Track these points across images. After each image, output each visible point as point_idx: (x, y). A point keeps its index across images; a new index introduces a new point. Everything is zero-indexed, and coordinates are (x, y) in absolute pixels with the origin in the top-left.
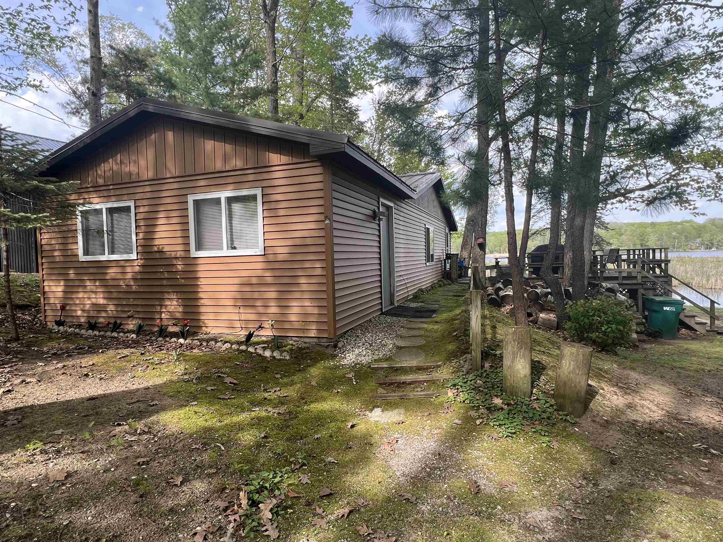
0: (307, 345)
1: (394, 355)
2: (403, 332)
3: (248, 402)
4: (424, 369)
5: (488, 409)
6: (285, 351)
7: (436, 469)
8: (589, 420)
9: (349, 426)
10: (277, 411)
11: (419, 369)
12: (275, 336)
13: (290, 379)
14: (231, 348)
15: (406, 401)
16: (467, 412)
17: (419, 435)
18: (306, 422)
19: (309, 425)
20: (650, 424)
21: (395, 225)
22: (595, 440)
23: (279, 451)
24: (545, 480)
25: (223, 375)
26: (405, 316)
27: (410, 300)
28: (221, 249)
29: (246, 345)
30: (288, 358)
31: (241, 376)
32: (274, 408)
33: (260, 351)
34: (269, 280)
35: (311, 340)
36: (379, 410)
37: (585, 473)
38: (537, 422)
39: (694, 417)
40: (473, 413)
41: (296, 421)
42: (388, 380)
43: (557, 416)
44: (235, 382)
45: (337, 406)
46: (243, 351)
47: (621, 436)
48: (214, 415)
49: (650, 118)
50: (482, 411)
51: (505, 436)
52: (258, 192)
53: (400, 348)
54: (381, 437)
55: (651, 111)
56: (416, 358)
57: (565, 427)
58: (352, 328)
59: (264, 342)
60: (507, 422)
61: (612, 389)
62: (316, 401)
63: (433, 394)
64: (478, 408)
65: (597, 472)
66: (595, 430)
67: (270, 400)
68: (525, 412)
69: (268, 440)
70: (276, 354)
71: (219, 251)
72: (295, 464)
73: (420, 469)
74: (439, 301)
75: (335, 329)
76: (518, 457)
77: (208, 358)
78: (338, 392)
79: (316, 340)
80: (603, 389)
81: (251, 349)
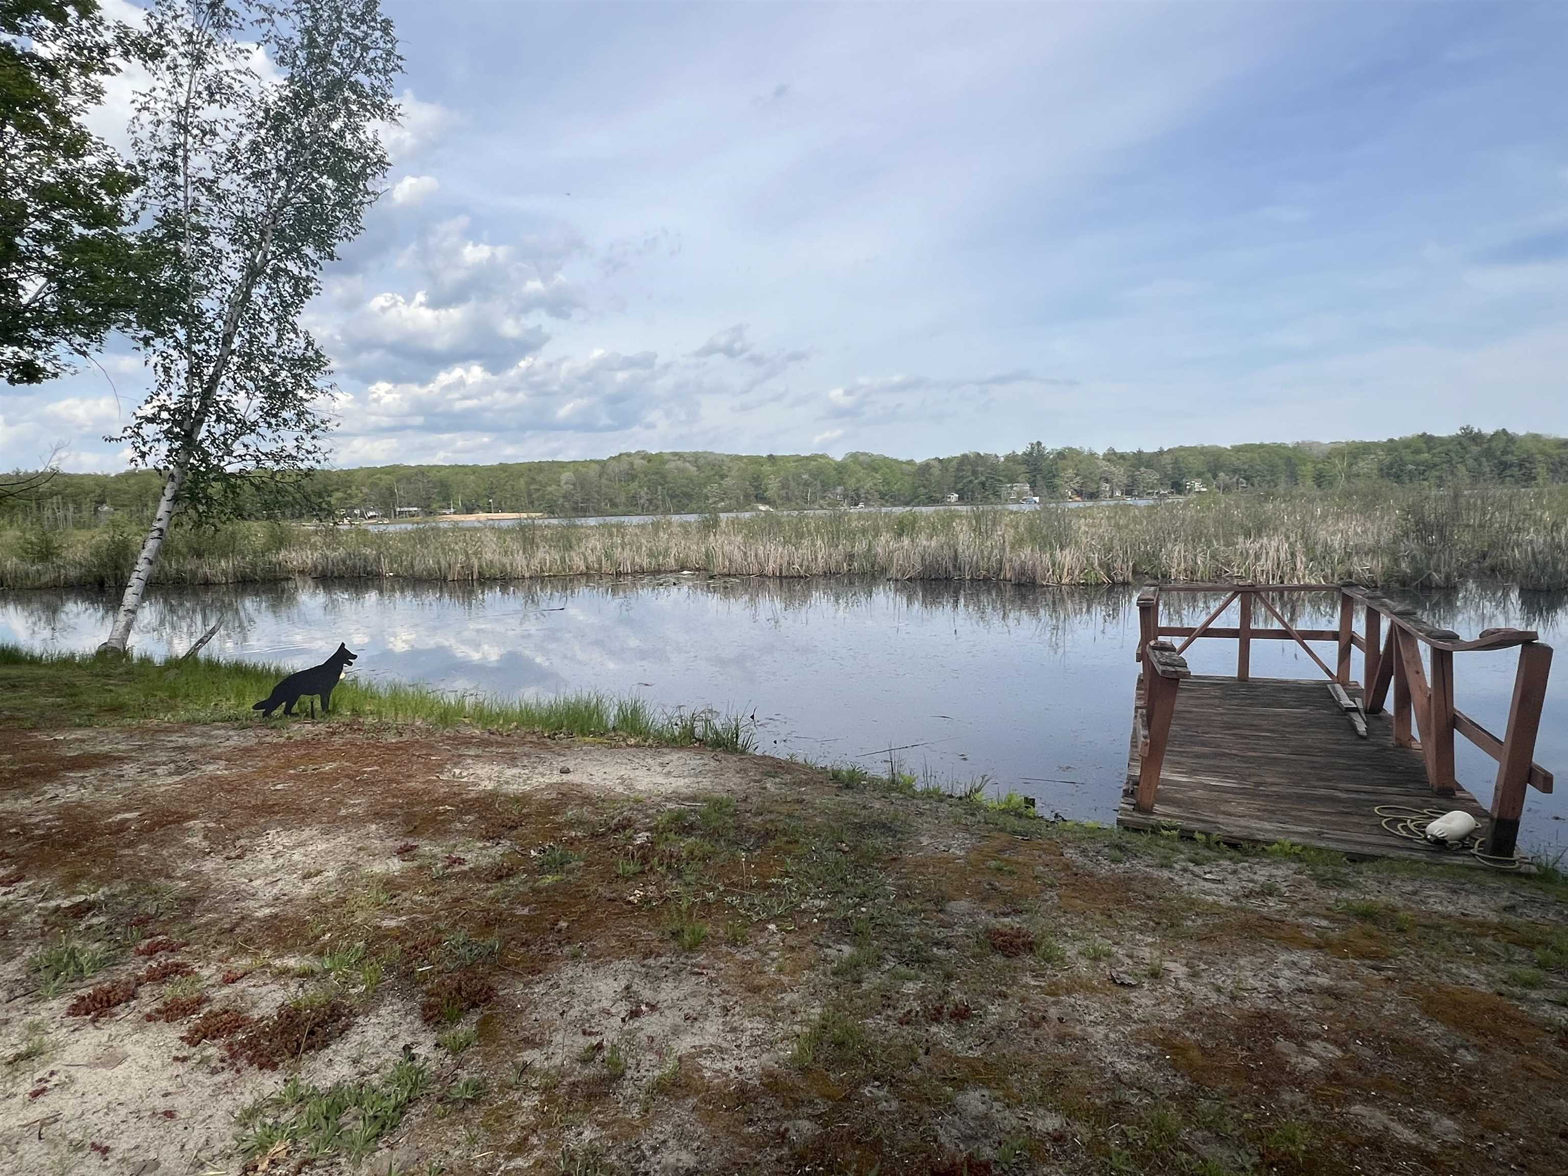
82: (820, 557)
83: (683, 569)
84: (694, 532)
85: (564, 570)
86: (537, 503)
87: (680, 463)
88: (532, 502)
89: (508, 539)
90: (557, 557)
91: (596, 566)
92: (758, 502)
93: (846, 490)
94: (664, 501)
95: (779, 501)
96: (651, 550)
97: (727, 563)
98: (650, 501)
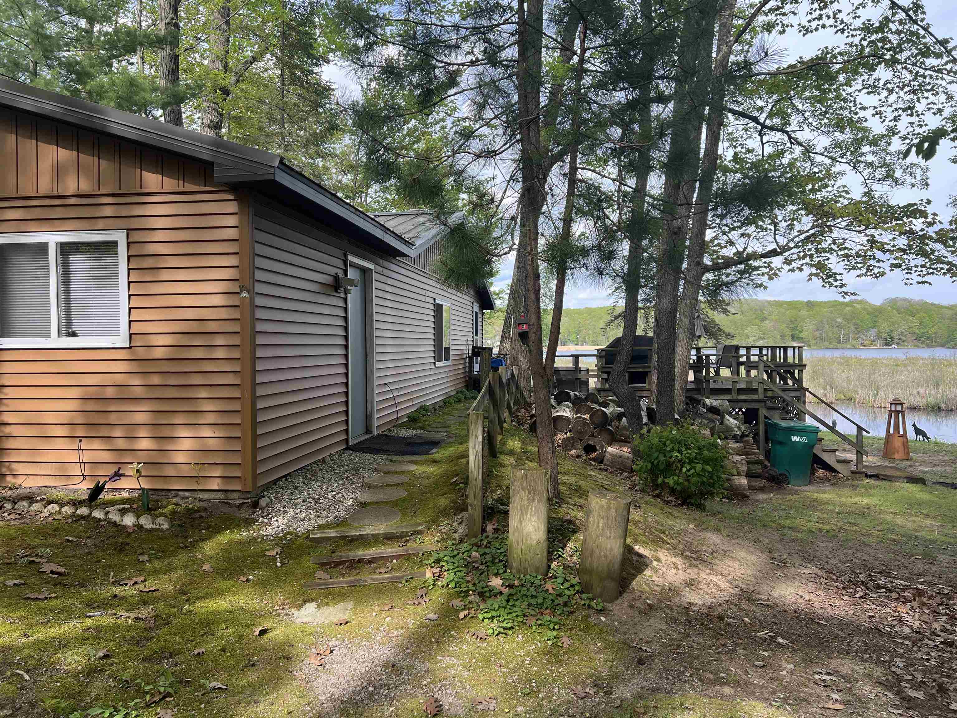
0: (204, 504)
1: (352, 516)
2: (375, 478)
3: (81, 603)
4: (397, 537)
5: (481, 595)
6: (161, 515)
7: (382, 686)
8: (626, 604)
9: (257, 633)
10: (132, 615)
11: (389, 538)
12: (142, 489)
13: (167, 561)
14: (60, 512)
15: (360, 589)
16: (449, 600)
17: (369, 639)
18: (183, 629)
19: (187, 636)
20: (710, 607)
21: (375, 301)
22: (625, 633)
23: (126, 676)
24: (539, 692)
25: (39, 560)
26: (385, 452)
27: (401, 426)
28: (48, 335)
29: (90, 507)
30: (166, 526)
31: (73, 561)
32: (129, 611)
33: (114, 517)
34: (139, 392)
35: (212, 495)
36: (313, 605)
37: (599, 678)
38: (548, 611)
39: (776, 596)
40: (457, 602)
41: (166, 629)
42: (335, 558)
43: (579, 600)
44: (61, 570)
45: (242, 603)
46: (82, 517)
47: (664, 626)
48: (14, 626)
49: (791, 143)
50: (471, 598)
51: (496, 632)
52: (121, 238)
53: (363, 505)
54: (308, 646)
55: (794, 131)
56: (386, 521)
57: (587, 617)
58: (288, 474)
59: (123, 501)
60: (503, 612)
61: (674, 560)
62: (209, 596)
63: (402, 577)
64: (466, 593)
65: (615, 677)
66: (630, 619)
67: (123, 598)
68: (532, 596)
69: (110, 661)
70: (145, 521)
71: (43, 339)
72: (152, 695)
73: (358, 689)
74: (448, 427)
75: (255, 476)
76: (508, 662)
77: (12, 531)
78: (248, 580)
79: (220, 495)
80: (658, 560)
81: (98, 514)
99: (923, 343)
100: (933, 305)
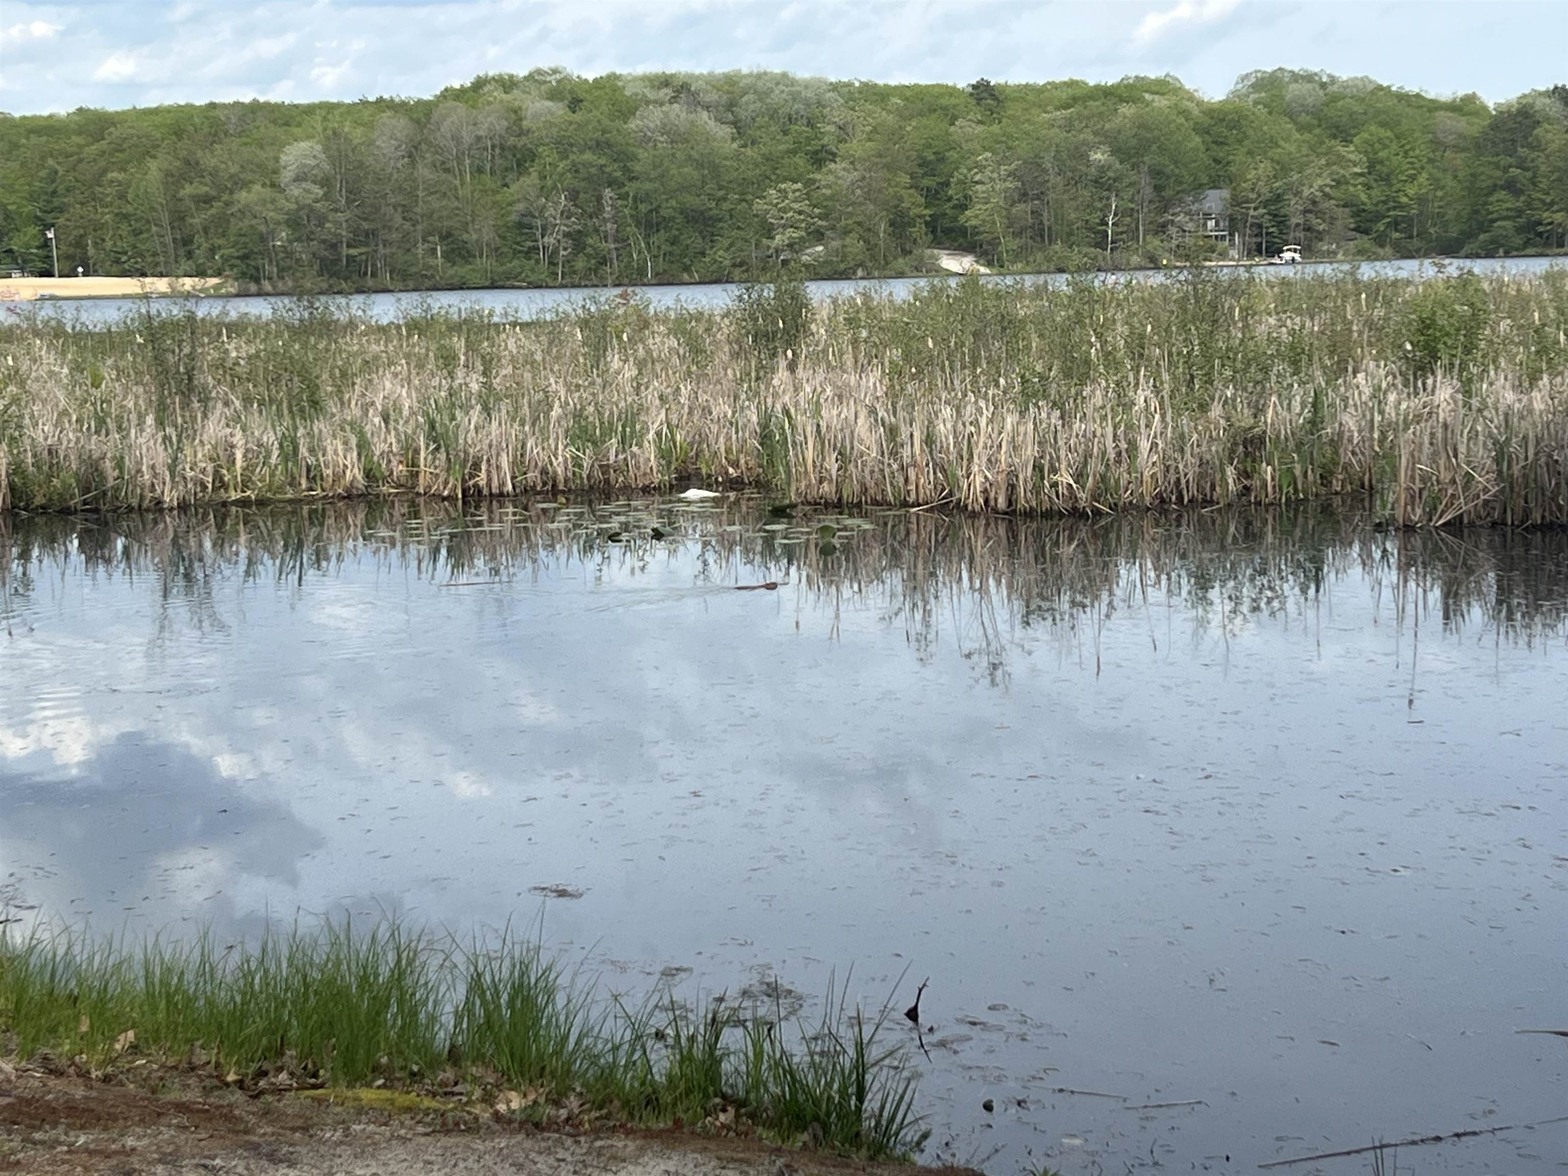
82: (1144, 445)
83: (685, 480)
84: (723, 355)
85: (293, 482)
86: (201, 245)
87: (678, 112)
88: (187, 241)
89: (108, 374)
90: (270, 438)
91: (399, 470)
92: (938, 243)
93: (1236, 202)
94: (621, 240)
95: (1008, 244)
96: (578, 415)
97: (832, 464)
98: (577, 239)
99: (1380, 241)
100: (1403, 98)
